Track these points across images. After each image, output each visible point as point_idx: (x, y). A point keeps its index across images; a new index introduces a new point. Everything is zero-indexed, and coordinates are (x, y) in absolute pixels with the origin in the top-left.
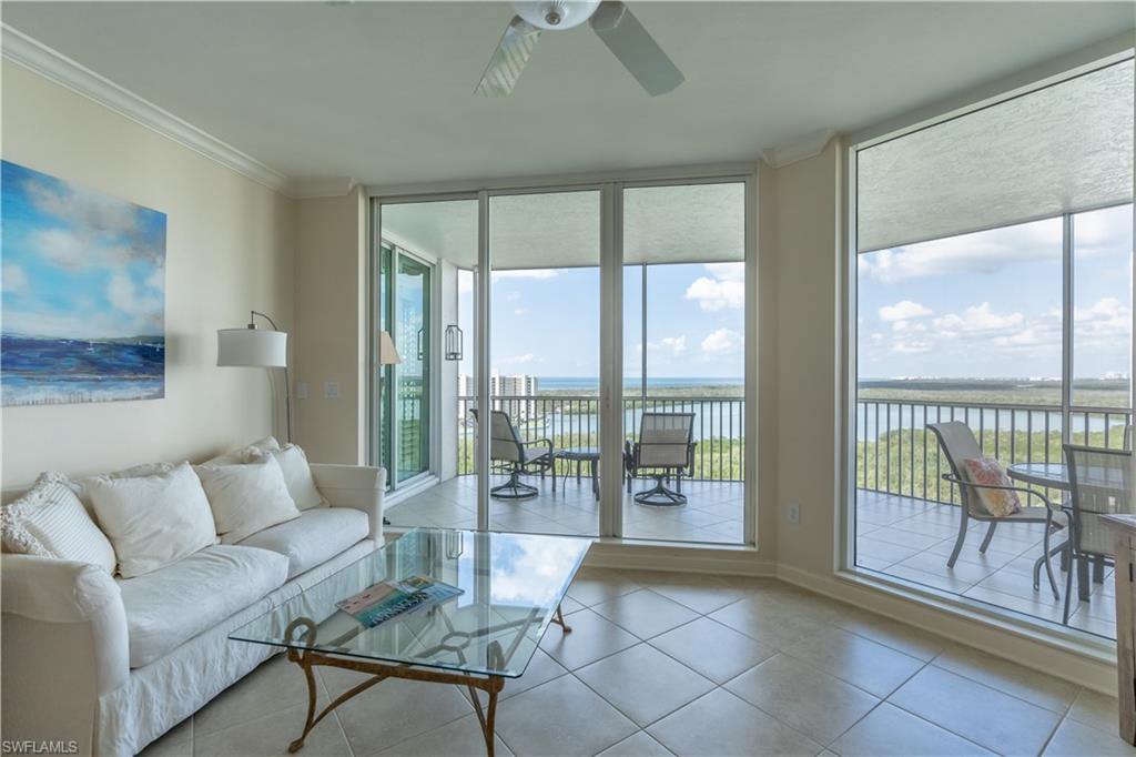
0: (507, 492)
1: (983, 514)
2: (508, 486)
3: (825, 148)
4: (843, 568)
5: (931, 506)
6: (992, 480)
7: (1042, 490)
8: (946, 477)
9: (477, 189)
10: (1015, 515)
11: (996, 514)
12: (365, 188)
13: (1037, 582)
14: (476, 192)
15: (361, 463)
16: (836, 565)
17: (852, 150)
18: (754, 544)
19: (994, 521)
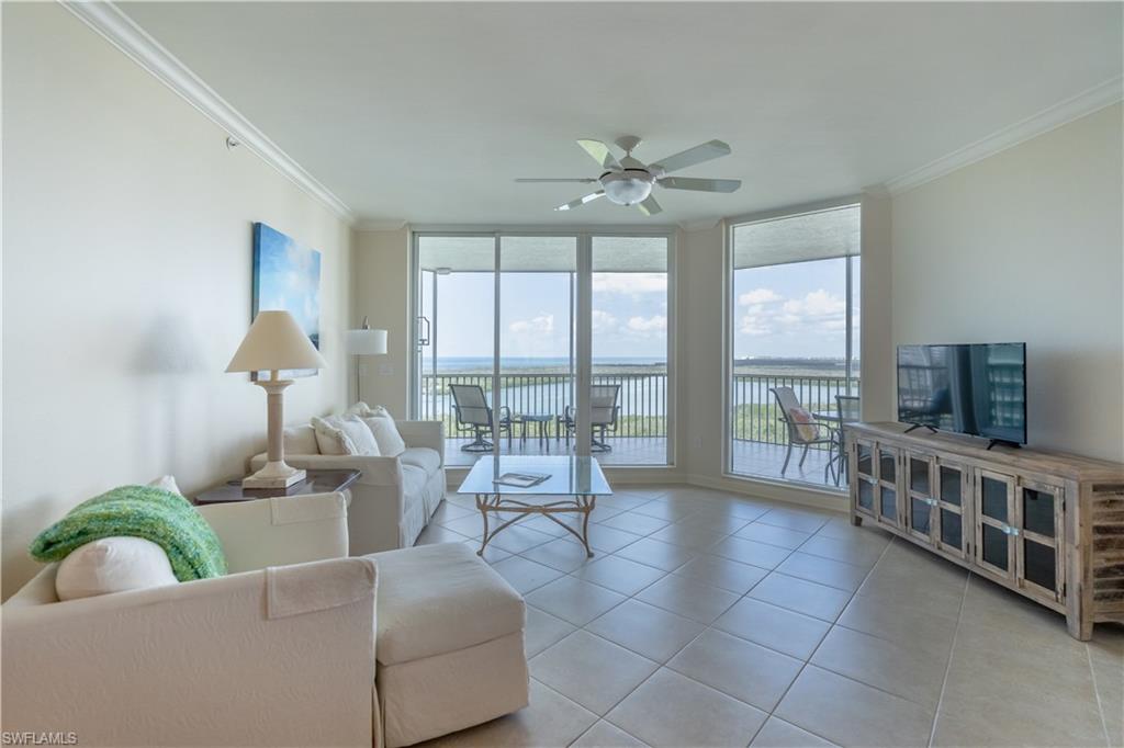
0: (472, 448)
1: (800, 441)
2: (475, 444)
3: (717, 225)
4: (726, 473)
5: (771, 446)
6: (805, 421)
7: (826, 423)
8: (780, 420)
9: (495, 231)
10: (817, 440)
11: (807, 440)
12: (410, 225)
13: (827, 477)
14: (494, 233)
15: (407, 419)
16: (722, 471)
17: (731, 227)
18: (673, 464)
19: (807, 444)
